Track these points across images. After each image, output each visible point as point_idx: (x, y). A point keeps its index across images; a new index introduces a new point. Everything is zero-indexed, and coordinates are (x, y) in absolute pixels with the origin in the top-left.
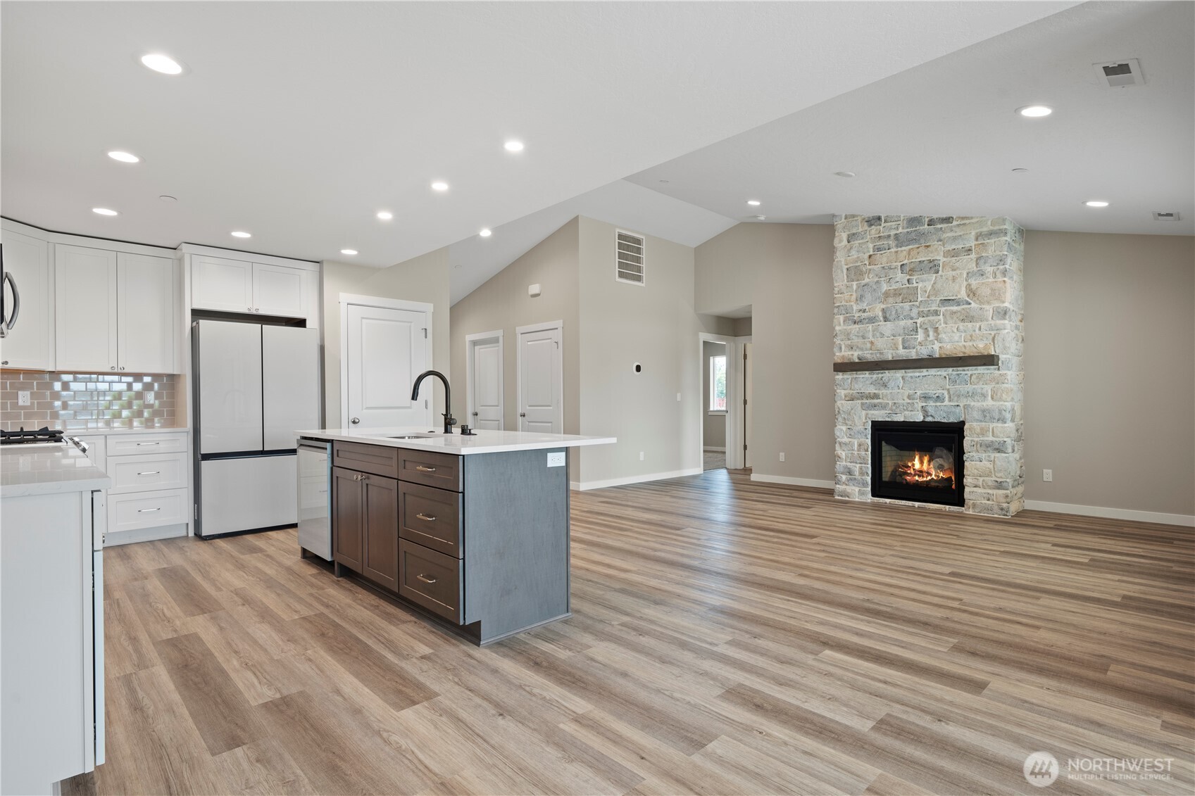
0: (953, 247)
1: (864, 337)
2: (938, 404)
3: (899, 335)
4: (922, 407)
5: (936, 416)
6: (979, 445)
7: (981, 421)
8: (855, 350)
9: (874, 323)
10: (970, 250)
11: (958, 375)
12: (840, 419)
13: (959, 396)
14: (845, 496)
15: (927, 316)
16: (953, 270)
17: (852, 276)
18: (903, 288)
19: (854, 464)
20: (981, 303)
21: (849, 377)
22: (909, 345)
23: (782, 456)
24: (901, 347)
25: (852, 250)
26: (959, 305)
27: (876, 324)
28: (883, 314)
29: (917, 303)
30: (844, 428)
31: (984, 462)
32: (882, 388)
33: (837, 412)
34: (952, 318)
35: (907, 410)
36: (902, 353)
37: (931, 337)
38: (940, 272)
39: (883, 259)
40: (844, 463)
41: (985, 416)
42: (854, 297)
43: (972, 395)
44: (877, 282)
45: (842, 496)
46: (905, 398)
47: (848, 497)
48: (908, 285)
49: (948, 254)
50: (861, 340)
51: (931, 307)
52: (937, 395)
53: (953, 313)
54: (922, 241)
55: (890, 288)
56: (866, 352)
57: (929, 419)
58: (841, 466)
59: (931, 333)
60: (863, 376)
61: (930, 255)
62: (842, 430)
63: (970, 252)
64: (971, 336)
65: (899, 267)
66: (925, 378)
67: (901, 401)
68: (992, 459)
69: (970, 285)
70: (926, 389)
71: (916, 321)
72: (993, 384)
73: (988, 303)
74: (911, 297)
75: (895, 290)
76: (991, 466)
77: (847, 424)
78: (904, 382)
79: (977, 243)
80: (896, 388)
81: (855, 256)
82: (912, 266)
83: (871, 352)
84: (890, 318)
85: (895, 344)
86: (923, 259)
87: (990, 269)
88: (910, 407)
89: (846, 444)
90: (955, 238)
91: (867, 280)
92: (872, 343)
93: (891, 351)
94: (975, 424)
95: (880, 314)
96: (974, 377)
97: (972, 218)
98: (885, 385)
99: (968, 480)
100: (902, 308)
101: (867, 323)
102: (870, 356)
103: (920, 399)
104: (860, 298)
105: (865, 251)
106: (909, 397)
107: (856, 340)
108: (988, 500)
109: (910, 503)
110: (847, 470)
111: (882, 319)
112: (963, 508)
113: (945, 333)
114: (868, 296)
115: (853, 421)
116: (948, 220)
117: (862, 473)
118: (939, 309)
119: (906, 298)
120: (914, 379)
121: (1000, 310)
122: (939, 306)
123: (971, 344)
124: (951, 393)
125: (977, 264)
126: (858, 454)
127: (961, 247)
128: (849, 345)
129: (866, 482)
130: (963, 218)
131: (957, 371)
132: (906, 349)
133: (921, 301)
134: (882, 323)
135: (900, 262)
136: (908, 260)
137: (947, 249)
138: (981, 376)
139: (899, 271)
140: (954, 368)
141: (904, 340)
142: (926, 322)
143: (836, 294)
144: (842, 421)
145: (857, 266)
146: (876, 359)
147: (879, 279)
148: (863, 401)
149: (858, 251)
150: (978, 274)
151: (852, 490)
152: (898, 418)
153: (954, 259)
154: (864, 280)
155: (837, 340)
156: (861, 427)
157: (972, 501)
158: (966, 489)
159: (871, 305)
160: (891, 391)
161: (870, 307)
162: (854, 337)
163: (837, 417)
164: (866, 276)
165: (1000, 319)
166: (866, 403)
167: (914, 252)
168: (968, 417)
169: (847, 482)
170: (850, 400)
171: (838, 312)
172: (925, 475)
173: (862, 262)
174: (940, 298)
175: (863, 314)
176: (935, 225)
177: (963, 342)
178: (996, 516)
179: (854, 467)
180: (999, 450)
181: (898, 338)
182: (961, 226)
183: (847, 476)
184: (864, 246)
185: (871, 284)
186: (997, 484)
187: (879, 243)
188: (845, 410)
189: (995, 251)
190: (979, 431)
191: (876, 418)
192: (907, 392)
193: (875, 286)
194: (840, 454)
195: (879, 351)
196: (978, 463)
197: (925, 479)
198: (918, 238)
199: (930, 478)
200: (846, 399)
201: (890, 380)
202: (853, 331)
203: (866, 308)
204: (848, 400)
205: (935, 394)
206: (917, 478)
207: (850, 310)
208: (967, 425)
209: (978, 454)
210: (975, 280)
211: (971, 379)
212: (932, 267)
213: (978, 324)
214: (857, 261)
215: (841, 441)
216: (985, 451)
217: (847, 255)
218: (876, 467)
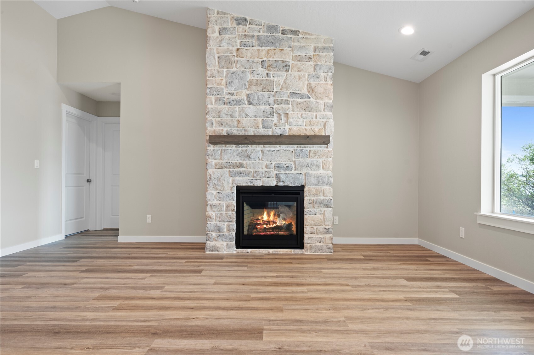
0: (299, 54)
1: (232, 116)
2: (287, 172)
3: (260, 117)
4: (276, 174)
5: (286, 182)
6: (314, 203)
7: (316, 185)
8: (225, 127)
9: (240, 105)
10: (310, 58)
11: (301, 150)
12: (211, 185)
13: (302, 166)
14: (214, 251)
15: (281, 104)
16: (299, 71)
17: (223, 64)
18: (263, 80)
19: (223, 223)
20: (317, 98)
21: (219, 149)
22: (267, 125)
23: (149, 218)
24: (261, 126)
25: (223, 42)
26: (302, 98)
27: (242, 106)
28: (247, 98)
29: (273, 93)
30: (214, 192)
31: (318, 215)
32: (246, 159)
33: (208, 179)
34: (298, 107)
35: (265, 177)
36: (262, 131)
37: (283, 121)
38: (290, 71)
39: (248, 53)
40: (214, 222)
41: (319, 181)
42: (224, 82)
43: (310, 166)
44: (243, 72)
45: (212, 251)
46: (264, 168)
47: (218, 251)
48: (267, 78)
49: (295, 58)
50: (229, 118)
51: (283, 97)
52: (287, 165)
53: (299, 103)
54: (277, 45)
55: (253, 78)
56: (233, 129)
57: (281, 184)
58: (212, 225)
59: (283, 117)
60: (231, 148)
61: (283, 56)
62: (212, 194)
63: (310, 60)
64: (310, 122)
65: (260, 62)
66: (279, 152)
67: (261, 170)
68: (323, 212)
69: (310, 84)
70: (279, 161)
71: (272, 107)
72: (324, 158)
73: (322, 99)
74: (269, 88)
75: (257, 80)
76: (322, 218)
77: (217, 189)
78: (263, 155)
79: (314, 54)
80: (257, 159)
81: (225, 48)
82: (270, 63)
83: (237, 129)
84: (254, 102)
85: (256, 124)
86: (278, 59)
87: (323, 74)
88: (266, 174)
89: (216, 206)
90: (300, 47)
91: (234, 69)
92: (239, 121)
93: (253, 129)
94: (312, 187)
95: (245, 98)
96: (312, 152)
97: (312, 35)
98: (249, 157)
99: (307, 229)
100: (262, 95)
101: (235, 105)
102: (236, 132)
103: (275, 168)
104: (229, 83)
105: (234, 44)
106: (267, 166)
107: (226, 119)
108: (320, 242)
109: (266, 251)
110: (217, 228)
111: (246, 102)
112: (303, 250)
113: (293, 118)
114: (236, 82)
115: (223, 186)
116: (296, 32)
117: (229, 230)
118: (289, 99)
119: (265, 88)
120: (271, 153)
121: (329, 105)
122: (289, 97)
123: (310, 128)
124: (297, 164)
125: (315, 69)
126: (226, 214)
127: (304, 54)
128: (220, 122)
129: (232, 237)
130: (306, 34)
131: (301, 147)
132: (264, 127)
133: (276, 92)
134: (247, 106)
135: (261, 58)
136: (267, 58)
137: (294, 55)
138: (316, 152)
139: (260, 66)
140: (299, 146)
141: (263, 121)
142: (280, 108)
143: (209, 77)
144: (213, 186)
145: (226, 56)
146: (241, 134)
147: (244, 70)
148: (231, 169)
149: (228, 44)
150: (315, 77)
151: (221, 245)
152: (259, 183)
153: (299, 63)
154: (232, 68)
155: (209, 117)
156: (228, 191)
157: (309, 245)
158: (306, 236)
159: (238, 90)
160: (253, 162)
161: (237, 91)
162: (224, 115)
163: (208, 183)
164: (234, 65)
165: (329, 111)
166: (233, 171)
167: (272, 53)
168: (307, 182)
169: (217, 239)
170: (220, 169)
171: (210, 92)
172: (271, 223)
173: (231, 53)
174: (290, 91)
175: (231, 97)
176: (286, 35)
177: (306, 126)
178: (325, 253)
179: (223, 225)
180: (327, 206)
181: (260, 120)
182: (305, 40)
183: (217, 233)
184: (233, 40)
185: (238, 73)
186: (326, 230)
187: (245, 40)
188: (215, 177)
189: (326, 62)
190: (314, 192)
191: (240, 184)
192: (265, 162)
193: (241, 75)
194: (210, 215)
195: (244, 129)
196: (314, 215)
197: (271, 226)
198: (274, 42)
199: (274, 225)
200: (217, 168)
201: (252, 152)
202: (223, 111)
203: (234, 92)
204: (218, 169)
205: (285, 165)
206: (265, 226)
207: (220, 92)
208: (306, 189)
209: (314, 209)
210: (313, 81)
211: (310, 154)
212: (284, 67)
213: (315, 114)
214: (227, 52)
215: (212, 204)
216: (319, 207)
217: (219, 45)
218: (239, 223)
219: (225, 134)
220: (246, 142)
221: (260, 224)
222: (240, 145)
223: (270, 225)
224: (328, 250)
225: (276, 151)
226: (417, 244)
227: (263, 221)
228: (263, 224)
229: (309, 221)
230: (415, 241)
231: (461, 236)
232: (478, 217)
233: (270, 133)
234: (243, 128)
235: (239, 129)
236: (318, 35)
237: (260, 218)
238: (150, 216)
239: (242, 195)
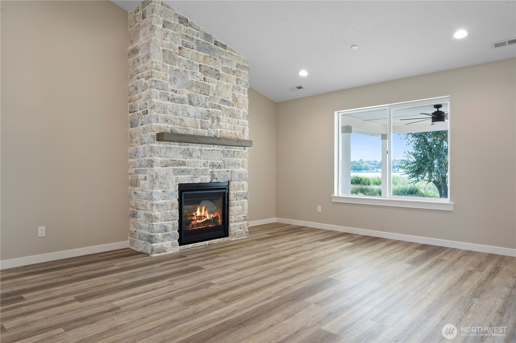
0: (227, 66)
1: (176, 114)
2: (219, 170)
3: (198, 118)
4: (211, 172)
5: (219, 178)
6: (237, 196)
7: (238, 181)
8: (169, 123)
9: (182, 103)
10: (234, 72)
11: (228, 151)
12: (157, 184)
13: (229, 165)
14: (162, 252)
15: (215, 108)
16: (227, 81)
17: (167, 58)
18: (201, 83)
19: (168, 222)
20: (238, 107)
21: (163, 146)
22: (205, 126)
23: (42, 231)
24: (200, 127)
25: (168, 36)
26: (229, 105)
27: (184, 105)
28: (188, 98)
29: (208, 97)
30: (160, 191)
31: (239, 206)
32: (188, 157)
33: (155, 177)
34: (226, 113)
35: (203, 174)
36: (200, 131)
37: (215, 124)
38: (220, 79)
39: (189, 53)
40: (160, 223)
41: (240, 178)
42: (168, 77)
43: (234, 164)
44: (185, 71)
45: (159, 253)
46: (202, 166)
47: (165, 252)
48: (203, 82)
49: (223, 69)
50: (173, 116)
51: (216, 102)
52: (219, 164)
53: (226, 110)
54: (211, 53)
55: (193, 79)
56: (176, 126)
57: (214, 181)
58: (158, 226)
59: (216, 122)
60: (174, 146)
61: (216, 65)
62: (159, 193)
63: (234, 73)
64: (234, 127)
65: (199, 66)
66: (213, 152)
67: (199, 168)
68: (242, 203)
69: (235, 94)
70: (213, 160)
71: (208, 109)
72: (243, 158)
73: (242, 108)
74: (205, 92)
75: (197, 82)
76: (242, 208)
77: (162, 188)
78: (201, 154)
79: (237, 69)
80: (196, 158)
81: (169, 42)
82: (206, 69)
83: (179, 127)
84: (195, 103)
85: (196, 124)
86: (212, 67)
87: (242, 88)
88: (204, 172)
89: (162, 205)
90: (228, 61)
91: (177, 67)
92: (182, 120)
93: (193, 129)
94: (235, 182)
95: (187, 97)
96: (235, 153)
97: (235, 52)
98: (191, 155)
100: (201, 97)
101: (178, 103)
102: (179, 130)
103: (210, 167)
104: (173, 80)
105: (177, 41)
106: (204, 165)
107: (170, 115)
108: (240, 229)
109: (203, 243)
110: (163, 228)
111: (187, 102)
112: (229, 238)
113: (223, 122)
114: (179, 81)
115: (168, 185)
116: (224, 47)
117: (174, 229)
118: (220, 105)
119: (202, 91)
120: (207, 152)
121: (246, 114)
122: (220, 103)
123: (233, 131)
124: (226, 163)
125: (237, 83)
126: (170, 212)
127: (230, 68)
128: (165, 118)
129: (176, 235)
130: (232, 50)
131: (227, 148)
132: (202, 128)
133: (211, 96)
134: (188, 105)
135: (199, 62)
136: (204, 63)
137: (224, 66)
138: (238, 153)
139: (198, 70)
140: (226, 147)
141: (202, 122)
142: (213, 112)
143: (154, 69)
144: (158, 185)
145: (170, 52)
146: (183, 133)
147: (185, 69)
148: (174, 167)
149: (171, 39)
150: (238, 89)
151: (167, 245)
152: (197, 181)
153: (227, 74)
154: (176, 65)
155: (153, 111)
156: (172, 189)
157: (234, 232)
158: (231, 225)
159: (180, 88)
160: (193, 160)
161: (180, 90)
162: (168, 112)
163: (155, 181)
164: (177, 63)
165: (246, 120)
166: (177, 169)
167: (208, 59)
168: (232, 178)
169: (163, 239)
170: (165, 167)
171: (155, 86)
172: (203, 218)
173: (174, 49)
174: (220, 98)
175: (175, 94)
176: (218, 46)
177: (231, 130)
178: (244, 237)
179: (168, 225)
180: (245, 198)
181: (198, 120)
182: (230, 55)
183: (162, 234)
184: (176, 37)
185: (181, 71)
186: (244, 218)
187: (186, 41)
188: (161, 175)
189: (244, 78)
190: (237, 187)
191: (182, 182)
192: (203, 161)
193: (184, 74)
194: (157, 215)
195: (185, 127)
196: (237, 207)
197: (203, 221)
198: (209, 50)
199: (205, 219)
200: (162, 166)
201: (193, 151)
202: (169, 107)
203: (178, 90)
204: (163, 167)
205: (218, 163)
206: (198, 221)
207: (165, 88)
208: (232, 184)
209: (237, 201)
210: (237, 92)
211: (234, 154)
212: (216, 75)
213: (238, 120)
214: (170, 47)
215: (157, 203)
216: (240, 199)
217: (163, 38)
218: (180, 221)
219: (169, 132)
220: (196, 142)
221: (195, 219)
222: (183, 144)
224: (246, 234)
225: (211, 151)
226: (275, 222)
227: (196, 216)
228: (197, 220)
229: (234, 212)
230: (274, 220)
231: (318, 211)
232: (332, 198)
233: (206, 134)
234: (185, 126)
235: (181, 127)
236: (239, 54)
237: (194, 214)
238: (44, 227)
239: (183, 193)
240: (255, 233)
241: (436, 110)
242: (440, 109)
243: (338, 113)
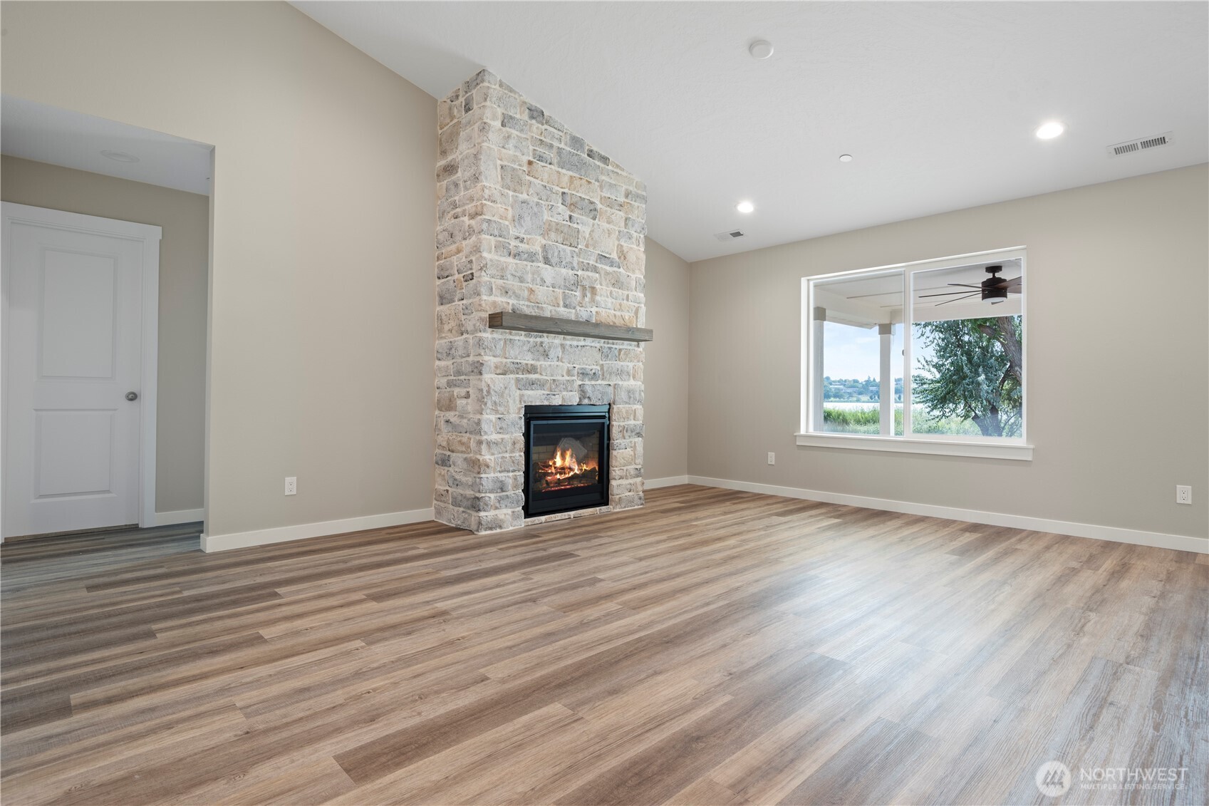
0: (609, 196)
1: (521, 280)
2: (593, 383)
3: (559, 287)
4: (580, 386)
5: (593, 398)
6: (625, 431)
7: (626, 403)
8: (510, 297)
9: (533, 261)
10: (621, 206)
11: (610, 348)
12: (489, 404)
13: (611, 374)
14: (495, 528)
15: (587, 270)
16: (609, 223)
17: (508, 181)
18: (564, 225)
19: (506, 474)
20: (627, 269)
21: (500, 337)
22: (570, 303)
23: (291, 484)
24: (561, 303)
25: (507, 141)
26: (612, 266)
27: (534, 264)
28: (543, 252)
29: (576, 250)
30: (493, 417)
31: (628, 449)
32: (542, 358)
33: (485, 393)
34: (606, 280)
35: (566, 389)
36: (563, 312)
37: (587, 299)
38: (597, 219)
39: (546, 172)
40: (492, 475)
41: (630, 397)
42: (510, 215)
43: (620, 373)
44: (538, 204)
45: (491, 529)
46: (565, 374)
47: (501, 527)
48: (569, 223)
49: (603, 199)
50: (517, 283)
51: (590, 260)
52: (593, 371)
53: (607, 273)
54: (583, 172)
55: (550, 218)
56: (521, 302)
57: (586, 401)
58: (490, 481)
59: (589, 295)
60: (517, 338)
61: (591, 193)
62: (491, 421)
63: (621, 208)
64: (620, 305)
65: (560, 194)
66: (584, 349)
67: (559, 378)
68: (633, 445)
69: (622, 246)
70: (584, 364)
71: (576, 273)
72: (635, 363)
73: (634, 272)
74: (572, 240)
75: (557, 224)
76: (632, 453)
77: (497, 412)
78: (563, 352)
79: (626, 200)
80: (555, 359)
81: (511, 152)
82: (574, 200)
83: (526, 303)
84: (554, 260)
85: (556, 299)
86: (583, 196)
87: (635, 234)
88: (567, 386)
89: (496, 444)
90: (611, 185)
91: (524, 196)
92: (532, 291)
93: (550, 308)
94: (621, 406)
95: (540, 250)
96: (622, 353)
97: (623, 170)
98: (546, 355)
99: (615, 472)
100: (564, 251)
101: (525, 260)
102: (527, 308)
103: (578, 376)
104: (518, 220)
105: (525, 151)
106: (569, 373)
107: (512, 283)
108: (629, 492)
109: (566, 515)
110: (499, 485)
111: (541, 259)
112: (610, 507)
113: (601, 295)
114: (528, 221)
115: (507, 407)
116: (605, 160)
117: (516, 487)
118: (597, 265)
119: (567, 239)
120: (573, 349)
121: (641, 282)
122: (597, 262)
123: (618, 313)
124: (605, 369)
125: (626, 225)
126: (510, 457)
127: (615, 198)
128: (503, 287)
129: (520, 498)
130: (618, 166)
131: (608, 343)
132: (566, 306)
133: (581, 249)
134: (541, 265)
135: (562, 188)
136: (569, 189)
137: (603, 194)
138: (628, 352)
139: (560, 201)
140: (606, 340)
141: (565, 295)
142: (585, 277)
143: (485, 200)
144: (491, 407)
145: (514, 169)
146: (534, 314)
147: (539, 201)
148: (518, 376)
149: (516, 147)
150: (627, 237)
151: (505, 514)
152: (557, 401)
153: (608, 209)
154: (522, 193)
155: (485, 274)
156: (514, 415)
157: (618, 496)
158: (613, 483)
159: (530, 234)
160: (549, 363)
161: (529, 236)
162: (509, 276)
163: (485, 400)
164: (524, 188)
165: (641, 292)
166: (523, 378)
167: (577, 182)
168: (617, 398)
169: (498, 505)
170: (502, 374)
171: (488, 230)
172: (567, 471)
173: (520, 165)
174: (597, 252)
175: (520, 245)
176: (593, 159)
177: (614, 310)
178: (636, 507)
179: (507, 479)
180: (639, 435)
181: (559, 291)
182: (615, 174)
183: (496, 495)
184: (524, 143)
185: (531, 203)
186: (637, 472)
187: (540, 150)
188: (496, 390)
189: (638, 217)
190: (625, 415)
191: (531, 402)
192: (566, 365)
193: (535, 209)
194: (488, 460)
195: (537, 305)
196: (623, 450)
197: (567, 476)
198: (579, 166)
199: (572, 473)
200: (498, 372)
201: (550, 347)
202: (510, 267)
203: (525, 236)
204: (500, 374)
205: (591, 370)
206: (558, 476)
207: (504, 233)
208: (615, 408)
209: (624, 440)
210: (625, 242)
211: (619, 355)
212: (591, 210)
213: (626, 293)
214: (514, 161)
215: (489, 440)
216: (630, 437)
217: (501, 145)
218: (527, 473)
219: (510, 311)
220: (557, 330)
221: (552, 473)
222: (532, 333)
223: (565, 474)
224: (639, 502)
225: (580, 347)
226: (687, 483)
227: (555, 468)
228: (556, 474)
229: (619, 460)
230: (684, 479)
231: (769, 463)
232: (797, 438)
233: (573, 317)
234: (538, 303)
235: (529, 304)
236: (630, 174)
237: (551, 463)
238: (295, 479)
239: (533, 423)
240: (655, 501)
241: (990, 276)
242: (997, 275)
243: (808, 280)
